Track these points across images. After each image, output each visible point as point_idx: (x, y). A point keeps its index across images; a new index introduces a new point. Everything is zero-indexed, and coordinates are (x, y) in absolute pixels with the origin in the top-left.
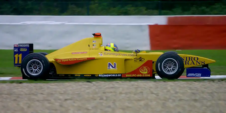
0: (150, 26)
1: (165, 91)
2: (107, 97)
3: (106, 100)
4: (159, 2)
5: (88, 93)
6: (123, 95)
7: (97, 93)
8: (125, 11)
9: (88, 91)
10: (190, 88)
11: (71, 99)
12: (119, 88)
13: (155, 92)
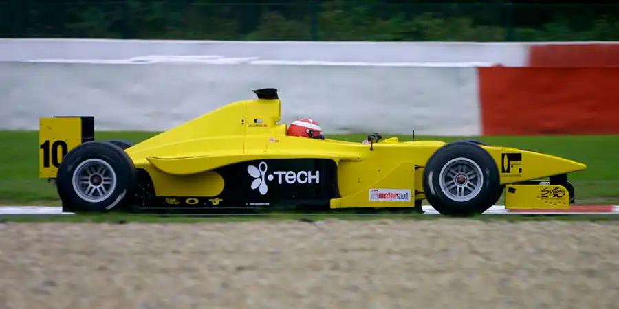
0: (482, 71)
1: (510, 246)
2: (351, 262)
3: (348, 271)
4: (510, 4)
5: (301, 251)
6: (395, 257)
7: (323, 252)
8: (415, 29)
9: (302, 245)
10: (579, 239)
11: (251, 268)
12: (387, 237)
13: (482, 250)
